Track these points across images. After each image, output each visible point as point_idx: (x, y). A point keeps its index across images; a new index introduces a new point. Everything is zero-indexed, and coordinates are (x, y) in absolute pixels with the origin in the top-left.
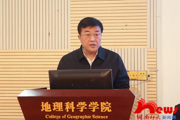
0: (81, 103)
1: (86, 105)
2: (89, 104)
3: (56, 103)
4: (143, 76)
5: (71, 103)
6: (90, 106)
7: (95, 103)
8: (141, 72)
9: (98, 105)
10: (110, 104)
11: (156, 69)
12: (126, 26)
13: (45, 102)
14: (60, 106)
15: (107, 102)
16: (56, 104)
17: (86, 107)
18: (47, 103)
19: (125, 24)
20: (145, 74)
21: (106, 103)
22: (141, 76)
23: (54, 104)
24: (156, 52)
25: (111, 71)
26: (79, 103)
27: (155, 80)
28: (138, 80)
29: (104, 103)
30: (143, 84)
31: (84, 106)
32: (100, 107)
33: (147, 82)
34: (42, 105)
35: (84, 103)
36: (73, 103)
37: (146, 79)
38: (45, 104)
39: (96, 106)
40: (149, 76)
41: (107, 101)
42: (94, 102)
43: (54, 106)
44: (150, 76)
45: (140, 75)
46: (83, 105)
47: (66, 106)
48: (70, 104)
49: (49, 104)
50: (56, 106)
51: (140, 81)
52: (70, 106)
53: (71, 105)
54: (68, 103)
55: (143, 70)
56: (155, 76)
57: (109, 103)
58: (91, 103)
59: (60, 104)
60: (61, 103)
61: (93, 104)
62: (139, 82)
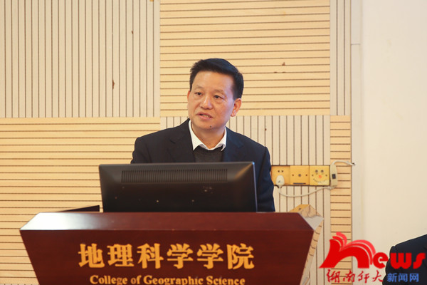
0: (179, 246)
1: (190, 251)
2: (197, 251)
3: (117, 246)
4: (320, 177)
5: (153, 246)
6: (199, 253)
7: (213, 246)
8: (316, 168)
9: (220, 252)
10: (250, 249)
11: (349, 162)
12: (284, 65)
13: (88, 244)
14: (127, 253)
15: (242, 245)
16: (116, 249)
17: (190, 255)
18: (94, 245)
19: (281, 62)
20: (326, 172)
21: (240, 246)
22: (316, 177)
23: (112, 248)
24: (351, 122)
25: (252, 165)
26: (173, 246)
27: (347, 185)
28: (309, 186)
29: (235, 247)
30: (320, 194)
31: (186, 253)
32: (225, 256)
33: (330, 190)
34: (80, 251)
35: (186, 246)
36: (157, 246)
37: (327, 183)
38: (89, 248)
39: (216, 253)
40: (334, 176)
41: (243, 243)
42: (209, 243)
43: (112, 253)
44: (337, 175)
45: (314, 173)
46: (184, 250)
47: (140, 254)
48: (152, 248)
49: (98, 248)
50: (116, 253)
51: (314, 188)
52: (150, 254)
53: (154, 253)
54: (147, 246)
55: (320, 162)
56: (347, 177)
57: (247, 246)
58: (203, 247)
59: (126, 248)
60: (129, 246)
61: (207, 249)
62: (312, 189)
